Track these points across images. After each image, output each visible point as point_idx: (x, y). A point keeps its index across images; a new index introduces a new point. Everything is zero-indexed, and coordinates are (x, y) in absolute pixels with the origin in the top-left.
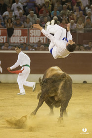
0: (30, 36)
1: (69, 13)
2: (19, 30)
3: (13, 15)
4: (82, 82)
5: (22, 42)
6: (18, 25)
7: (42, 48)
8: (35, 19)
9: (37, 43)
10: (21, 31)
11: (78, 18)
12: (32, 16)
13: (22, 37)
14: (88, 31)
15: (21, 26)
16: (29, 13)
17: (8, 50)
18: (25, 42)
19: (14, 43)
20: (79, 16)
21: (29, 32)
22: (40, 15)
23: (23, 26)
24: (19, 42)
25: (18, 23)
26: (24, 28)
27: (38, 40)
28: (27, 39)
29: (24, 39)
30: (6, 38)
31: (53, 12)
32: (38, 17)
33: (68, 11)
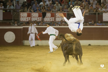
0: (56, 17)
1: (79, 3)
2: (49, 14)
3: (46, 4)
4: (88, 45)
5: (51, 21)
6: (49, 11)
7: (64, 24)
8: (59, 7)
9: (60, 21)
10: (50, 14)
11: (85, 6)
12: (57, 5)
13: (52, 18)
14: (91, 14)
15: (51, 11)
16: (55, 3)
17: (43, 25)
18: (53, 21)
19: (46, 21)
20: (85, 5)
21: (55, 14)
22: (62, 4)
23: (52, 11)
24: (49, 21)
25: (49, 9)
26: (53, 12)
27: (61, 19)
28: (54, 19)
29: (52, 19)
30: (42, 19)
31: (70, 2)
32: (61, 6)
33: (79, 2)
